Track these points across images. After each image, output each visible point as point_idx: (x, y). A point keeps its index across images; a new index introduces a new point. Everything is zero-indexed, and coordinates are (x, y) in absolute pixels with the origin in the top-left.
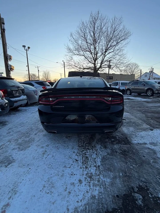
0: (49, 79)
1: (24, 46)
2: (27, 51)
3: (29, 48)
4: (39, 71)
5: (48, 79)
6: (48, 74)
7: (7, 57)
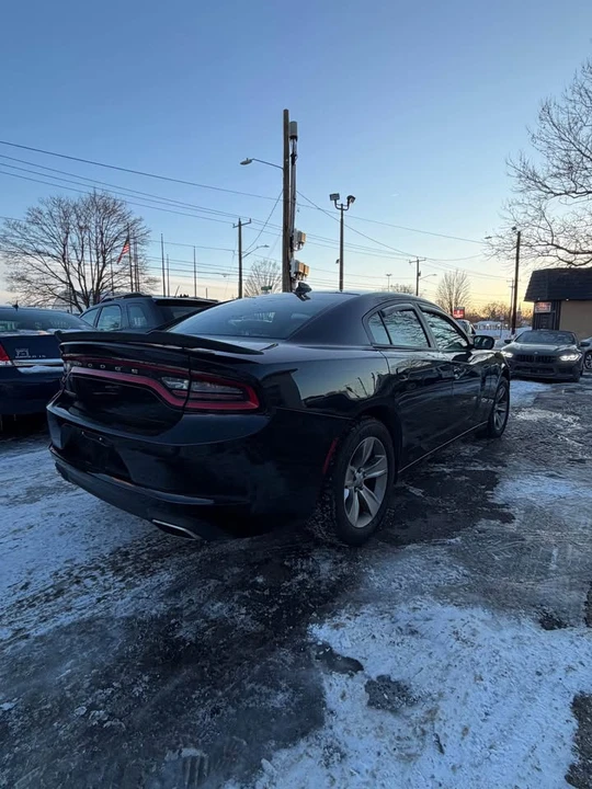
0: (460, 305)
1: (335, 197)
2: (342, 209)
3: (351, 199)
4: (419, 274)
5: (456, 303)
6: (460, 285)
7: (292, 239)
